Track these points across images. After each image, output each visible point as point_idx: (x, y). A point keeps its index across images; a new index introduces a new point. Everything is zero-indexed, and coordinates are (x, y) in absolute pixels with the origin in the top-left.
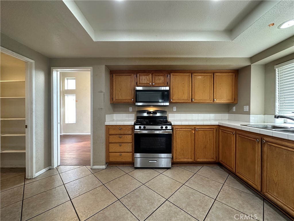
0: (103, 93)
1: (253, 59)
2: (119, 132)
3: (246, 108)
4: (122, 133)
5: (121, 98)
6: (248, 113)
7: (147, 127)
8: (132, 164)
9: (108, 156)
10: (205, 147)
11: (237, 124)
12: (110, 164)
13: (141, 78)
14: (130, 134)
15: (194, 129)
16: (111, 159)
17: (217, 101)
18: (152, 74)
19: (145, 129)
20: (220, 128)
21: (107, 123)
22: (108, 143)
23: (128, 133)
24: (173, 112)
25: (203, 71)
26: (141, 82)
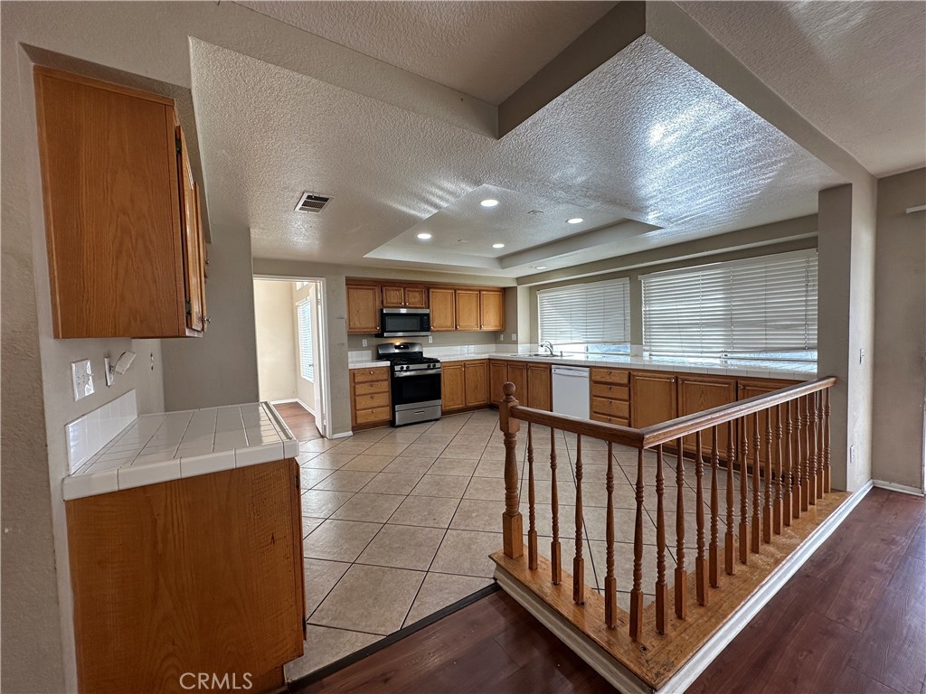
0: (344, 320)
1: (520, 280)
2: (370, 378)
3: (514, 338)
4: (375, 379)
5: (359, 326)
6: (516, 342)
7: (412, 367)
8: (392, 424)
9: (355, 417)
10: (476, 388)
11: (507, 356)
12: (358, 428)
13: (388, 293)
14: (385, 380)
15: (464, 365)
16: (360, 421)
17: (485, 328)
18: (404, 288)
19: (408, 370)
20: (490, 362)
21: (351, 366)
22: (354, 396)
23: (382, 378)
24: (429, 345)
25: (468, 288)
26: (389, 300)
